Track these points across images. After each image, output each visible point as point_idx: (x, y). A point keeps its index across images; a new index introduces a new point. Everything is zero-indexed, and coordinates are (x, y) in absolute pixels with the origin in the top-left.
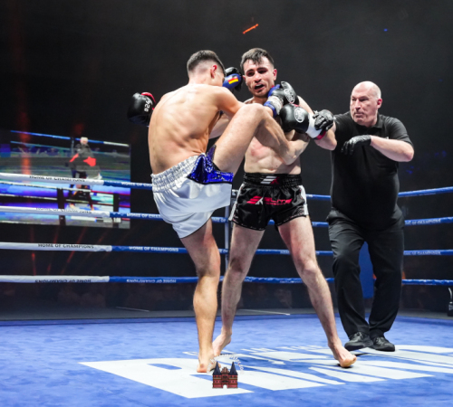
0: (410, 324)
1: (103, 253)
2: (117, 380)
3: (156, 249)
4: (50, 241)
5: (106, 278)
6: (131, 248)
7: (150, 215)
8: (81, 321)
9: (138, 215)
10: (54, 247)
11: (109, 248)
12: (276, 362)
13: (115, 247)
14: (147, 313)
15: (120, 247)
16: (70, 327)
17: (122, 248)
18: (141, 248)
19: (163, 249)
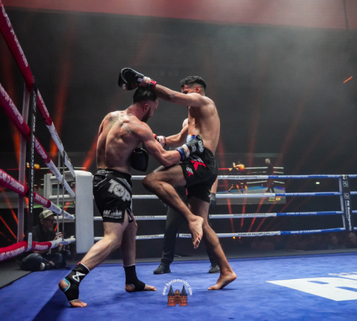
1: (272, 217)
3: (303, 213)
4: (240, 212)
6: (288, 214)
7: (299, 194)
9: (292, 194)
10: (243, 216)
11: (275, 215)
13: (278, 214)
14: (302, 252)
16: (258, 262)
17: (283, 214)
18: (293, 213)
19: (307, 213)
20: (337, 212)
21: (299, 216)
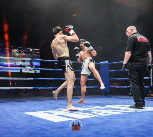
0: (120, 99)
1: (31, 80)
2: (34, 118)
5: (32, 88)
6: (39, 79)
7: (45, 69)
8: (24, 101)
9: (41, 69)
10: (16, 79)
11: (32, 79)
12: (81, 111)
13: (34, 78)
14: (44, 98)
15: (36, 78)
16: (21, 102)
17: (36, 79)
18: (42, 79)
19: (49, 79)
20: (63, 79)
21: (45, 80)
